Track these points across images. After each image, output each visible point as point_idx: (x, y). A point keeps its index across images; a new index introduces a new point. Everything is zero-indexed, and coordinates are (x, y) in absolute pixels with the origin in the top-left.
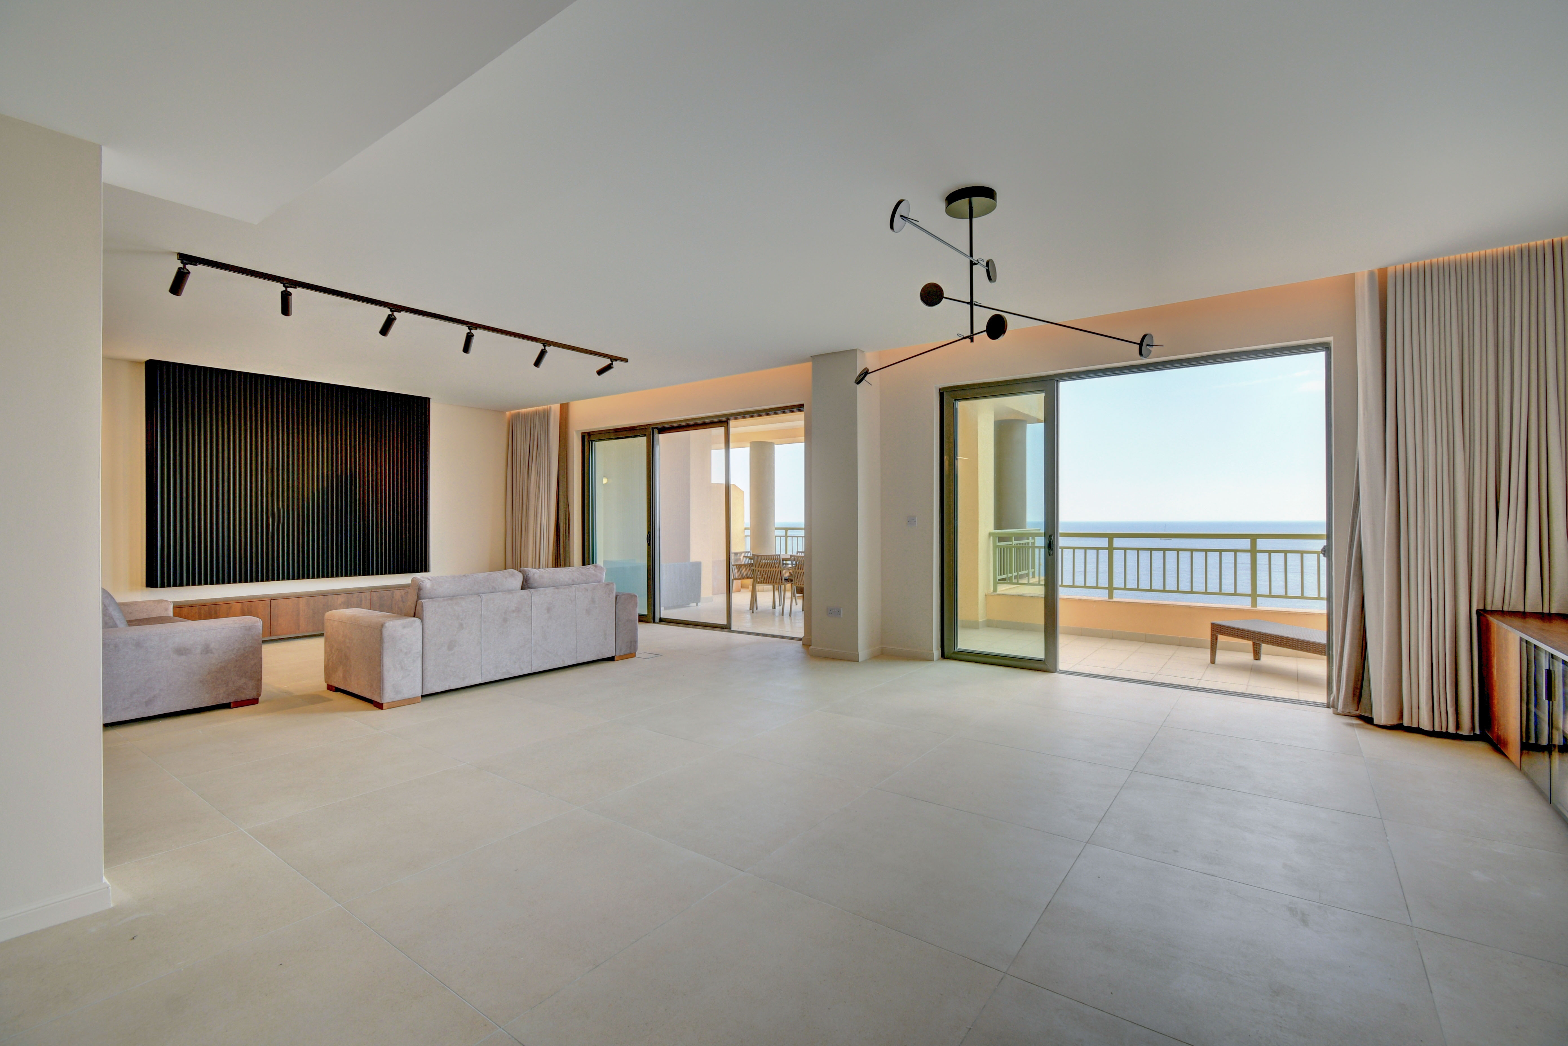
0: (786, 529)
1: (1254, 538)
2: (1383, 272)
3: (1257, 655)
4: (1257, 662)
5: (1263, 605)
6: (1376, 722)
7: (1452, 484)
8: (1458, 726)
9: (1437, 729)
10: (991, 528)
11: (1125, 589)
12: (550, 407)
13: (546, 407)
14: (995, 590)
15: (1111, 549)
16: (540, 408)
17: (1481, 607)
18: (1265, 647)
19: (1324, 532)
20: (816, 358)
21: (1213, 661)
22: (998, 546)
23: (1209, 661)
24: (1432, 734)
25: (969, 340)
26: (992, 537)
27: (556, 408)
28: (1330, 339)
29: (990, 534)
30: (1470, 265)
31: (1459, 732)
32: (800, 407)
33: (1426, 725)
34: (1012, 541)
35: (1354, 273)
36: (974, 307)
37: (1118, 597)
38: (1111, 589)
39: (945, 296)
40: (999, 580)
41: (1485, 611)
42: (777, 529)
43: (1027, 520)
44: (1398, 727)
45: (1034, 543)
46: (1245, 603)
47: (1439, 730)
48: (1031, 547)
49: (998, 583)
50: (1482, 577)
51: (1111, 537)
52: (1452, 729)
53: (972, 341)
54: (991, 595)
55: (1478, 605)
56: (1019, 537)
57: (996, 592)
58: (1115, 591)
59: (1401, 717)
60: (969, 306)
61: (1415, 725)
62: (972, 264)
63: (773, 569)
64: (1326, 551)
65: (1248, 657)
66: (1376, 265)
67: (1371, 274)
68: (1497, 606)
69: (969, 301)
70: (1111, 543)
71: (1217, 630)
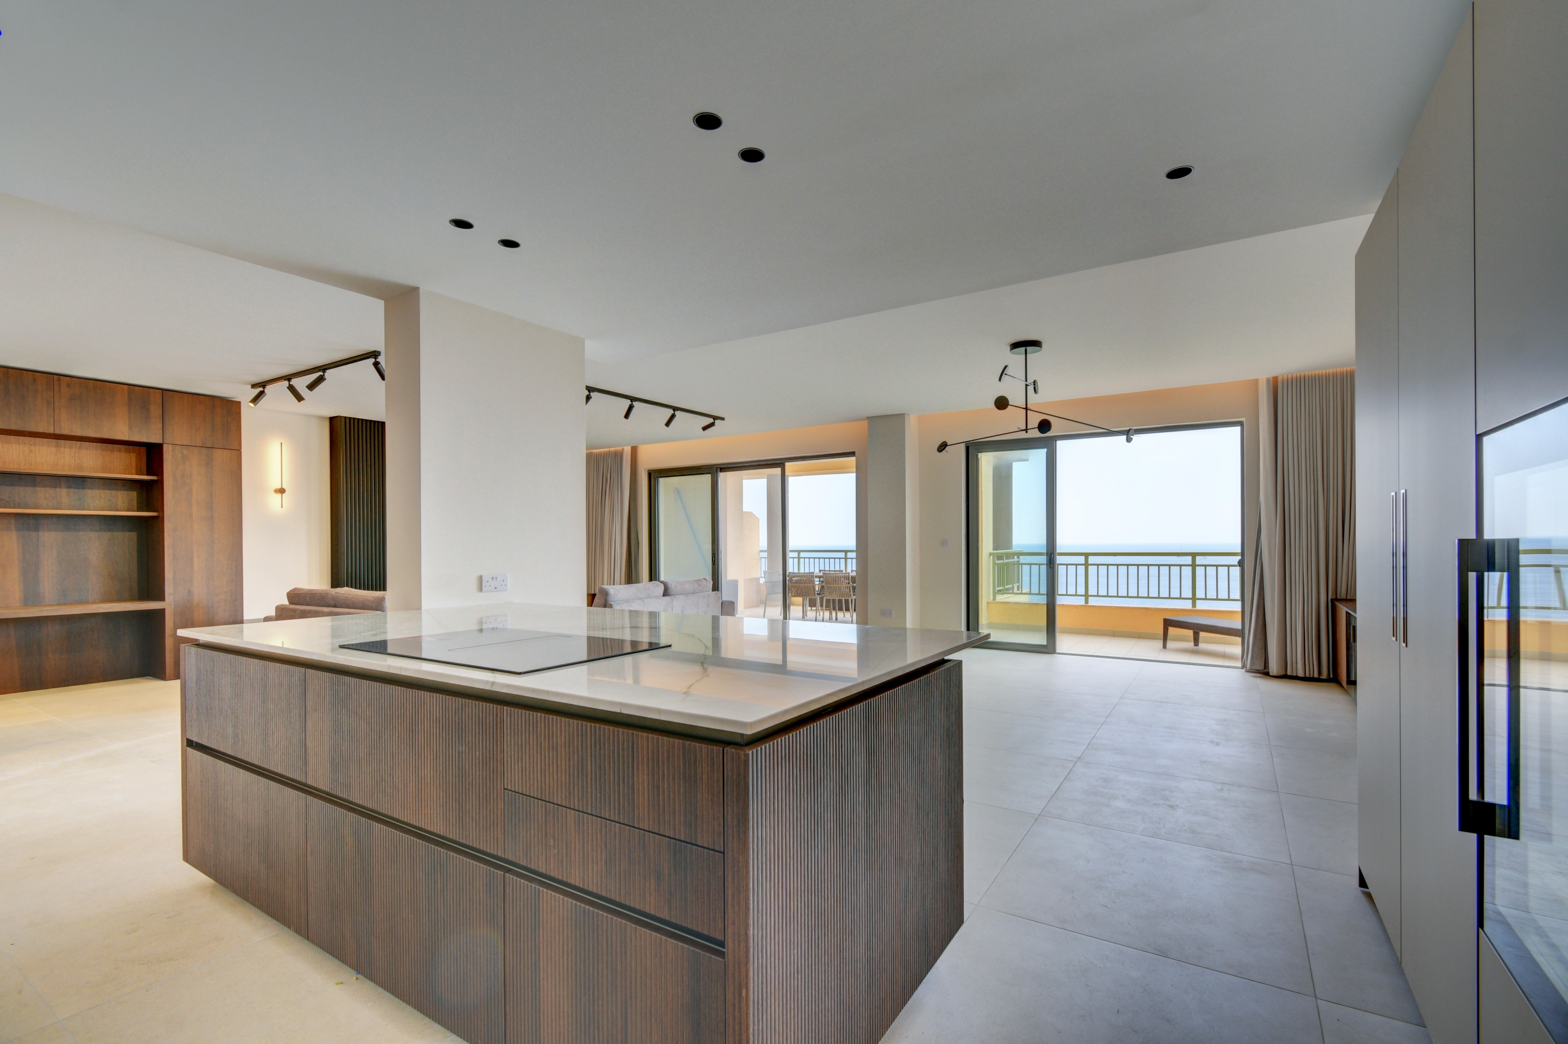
0: (799, 552)
1: (1194, 555)
2: (1275, 379)
3: (1196, 641)
4: (1196, 647)
5: (1201, 605)
6: (1271, 674)
7: (1316, 518)
8: (1320, 673)
9: (1307, 675)
10: (991, 550)
11: (1098, 596)
12: (623, 449)
13: (618, 448)
14: (994, 599)
15: (1086, 565)
16: (612, 449)
17: (1334, 597)
18: (1202, 635)
19: (1239, 551)
20: (870, 419)
21: (1165, 647)
22: (996, 564)
23: (1162, 647)
24: (1305, 679)
25: (1025, 432)
26: (991, 557)
27: (627, 450)
28: (1243, 419)
29: (990, 554)
30: (1327, 377)
31: (1321, 677)
32: (852, 454)
33: (1301, 674)
34: (1003, 560)
35: (1257, 379)
36: (1028, 411)
37: (1092, 602)
38: (1087, 596)
39: (1010, 404)
40: (998, 591)
41: (1337, 600)
42: (791, 551)
43: (1013, 543)
44: (1285, 677)
45: (1019, 561)
46: (1188, 605)
47: (1309, 676)
48: (1016, 564)
49: (997, 593)
50: (1334, 576)
51: (1087, 555)
52: (1316, 675)
53: (1027, 432)
54: (991, 603)
55: (1332, 596)
56: (1008, 556)
57: (995, 600)
58: (1090, 598)
59: (1286, 670)
60: (1025, 410)
61: (1294, 674)
62: (1027, 385)
63: (807, 585)
64: (1241, 564)
65: (1191, 645)
66: (1271, 374)
67: (1268, 380)
68: (1343, 596)
69: (1025, 407)
70: (1086, 560)
71: (1168, 623)
